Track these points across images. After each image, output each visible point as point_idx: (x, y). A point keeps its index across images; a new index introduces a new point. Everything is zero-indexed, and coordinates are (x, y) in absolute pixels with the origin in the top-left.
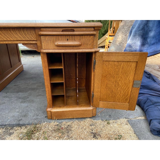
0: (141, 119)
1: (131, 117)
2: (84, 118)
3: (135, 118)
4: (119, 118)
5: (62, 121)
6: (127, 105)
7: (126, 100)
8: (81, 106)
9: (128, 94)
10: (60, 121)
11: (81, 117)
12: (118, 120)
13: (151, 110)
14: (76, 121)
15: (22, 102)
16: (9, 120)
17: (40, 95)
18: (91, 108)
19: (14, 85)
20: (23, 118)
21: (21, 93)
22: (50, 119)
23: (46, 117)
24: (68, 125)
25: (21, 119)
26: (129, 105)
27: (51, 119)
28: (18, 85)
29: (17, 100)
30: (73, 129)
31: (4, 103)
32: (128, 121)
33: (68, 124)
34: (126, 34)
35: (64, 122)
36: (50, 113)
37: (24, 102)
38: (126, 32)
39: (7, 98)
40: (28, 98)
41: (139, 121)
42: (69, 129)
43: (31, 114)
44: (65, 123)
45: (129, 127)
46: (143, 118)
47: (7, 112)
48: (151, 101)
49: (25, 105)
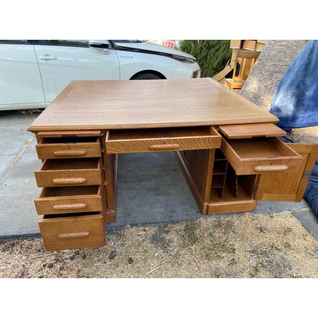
0: (305, 211)
1: (294, 209)
2: (242, 212)
3: (299, 210)
4: (281, 211)
5: (219, 216)
6: (294, 196)
7: (294, 191)
8: (240, 199)
9: (296, 185)
10: (217, 217)
12: (281, 213)
13: (316, 200)
14: (235, 216)
15: (156, 195)
16: (159, 217)
17: (171, 185)
18: (252, 201)
20: (174, 215)
21: (145, 183)
22: (205, 214)
23: (198, 212)
24: (228, 221)
26: (296, 197)
27: (207, 214)
29: (148, 192)
30: (235, 225)
31: (136, 197)
32: (292, 213)
33: (227, 219)
34: (266, 85)
35: (222, 218)
36: (206, 207)
37: (159, 195)
38: (267, 82)
40: (159, 189)
41: (304, 212)
42: (230, 225)
43: (179, 209)
44: (225, 219)
45: (294, 219)
46: (308, 209)
47: (149, 207)
48: (316, 190)
49: (162, 198)
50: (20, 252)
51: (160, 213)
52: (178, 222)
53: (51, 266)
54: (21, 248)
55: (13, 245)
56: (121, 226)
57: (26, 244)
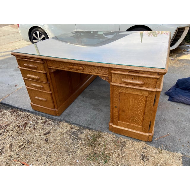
5: (120, 136)
10: (118, 135)
11: (137, 138)
14: (131, 141)
16: (83, 122)
17: (108, 106)
19: (90, 89)
20: (92, 124)
21: (94, 100)
22: (111, 131)
23: (108, 128)
24: (124, 141)
25: (91, 124)
28: (93, 91)
29: (90, 106)
30: (127, 146)
31: (81, 106)
32: (182, 157)
35: (121, 137)
37: (95, 109)
39: (84, 103)
40: (98, 106)
42: (123, 145)
43: (98, 122)
44: (122, 139)
47: (83, 115)
49: (95, 112)
50: (15, 116)
51: (86, 120)
52: (92, 129)
53: (19, 127)
54: (16, 114)
55: (14, 111)
56: (60, 120)
57: (19, 113)
